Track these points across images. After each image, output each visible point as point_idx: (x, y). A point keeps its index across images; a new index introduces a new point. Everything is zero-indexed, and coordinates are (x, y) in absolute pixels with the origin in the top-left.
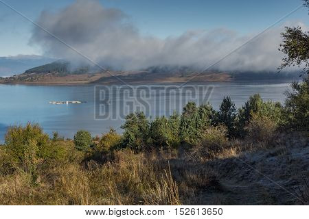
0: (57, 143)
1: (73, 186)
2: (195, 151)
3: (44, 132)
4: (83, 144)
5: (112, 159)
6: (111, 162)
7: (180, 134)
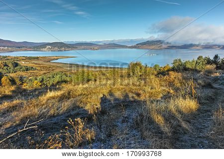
0: (147, 68)
2: (202, 73)
4: (157, 69)
6: (168, 75)
7: (195, 67)
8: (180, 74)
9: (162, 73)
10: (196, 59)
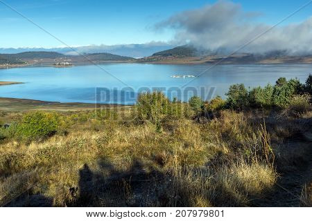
1: (188, 134)
2: (284, 112)
4: (196, 106)
5: (219, 116)
7: (272, 100)
8: (241, 114)
9: (206, 114)
10: (273, 84)
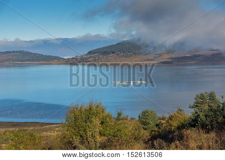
0: (120, 122)
3: (107, 111)
4: (149, 124)
5: (181, 138)
6: (179, 141)
8: (212, 135)
9: (163, 135)
